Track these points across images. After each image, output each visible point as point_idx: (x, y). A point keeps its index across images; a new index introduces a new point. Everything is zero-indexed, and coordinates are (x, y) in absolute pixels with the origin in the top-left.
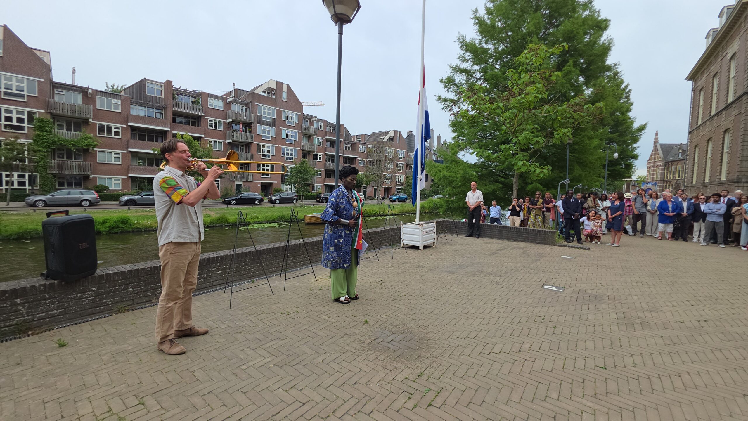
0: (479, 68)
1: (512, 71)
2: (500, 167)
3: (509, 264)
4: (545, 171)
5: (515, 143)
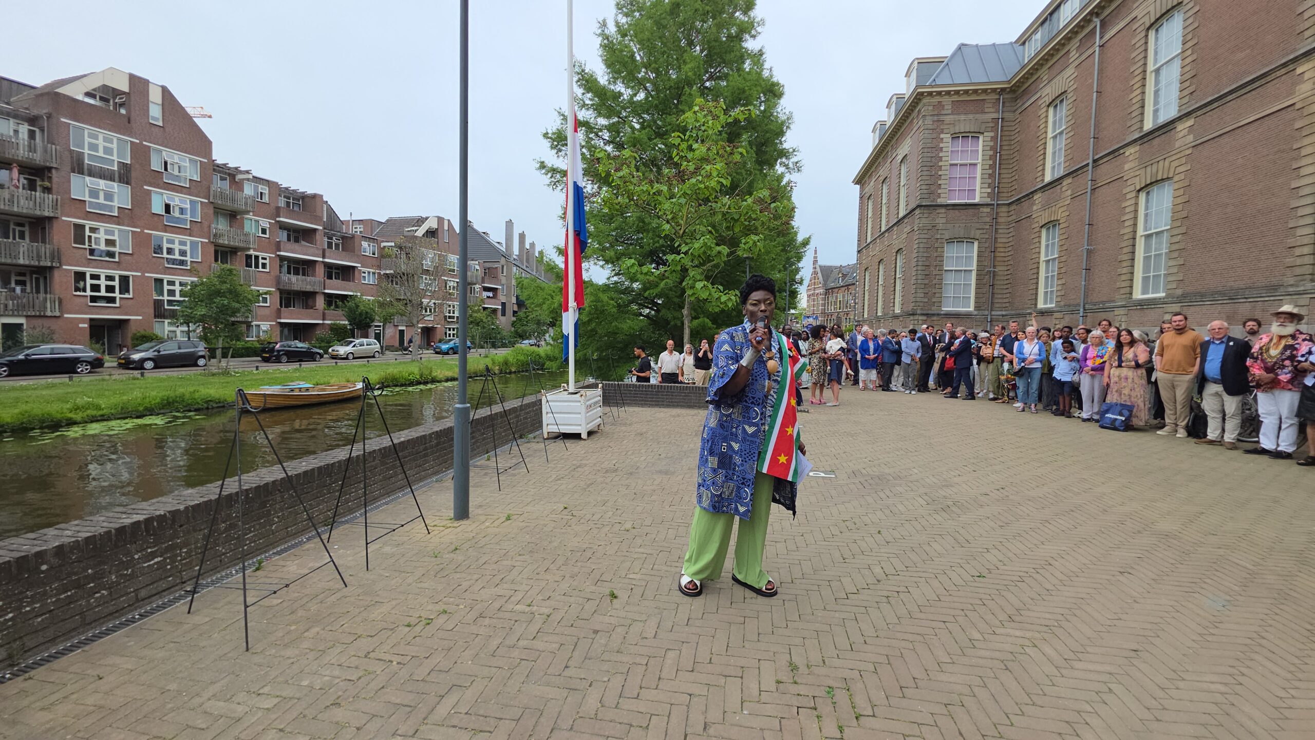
5: (686, 253)
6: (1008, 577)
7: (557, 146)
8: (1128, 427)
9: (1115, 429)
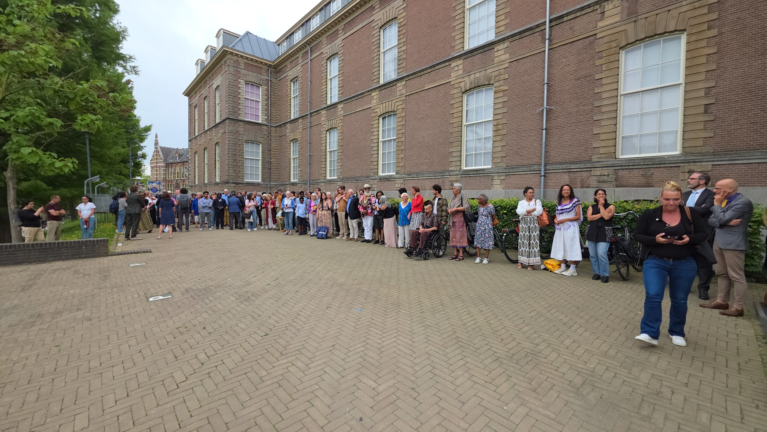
3: (72, 291)
4: (69, 164)
6: (280, 330)
8: (327, 237)
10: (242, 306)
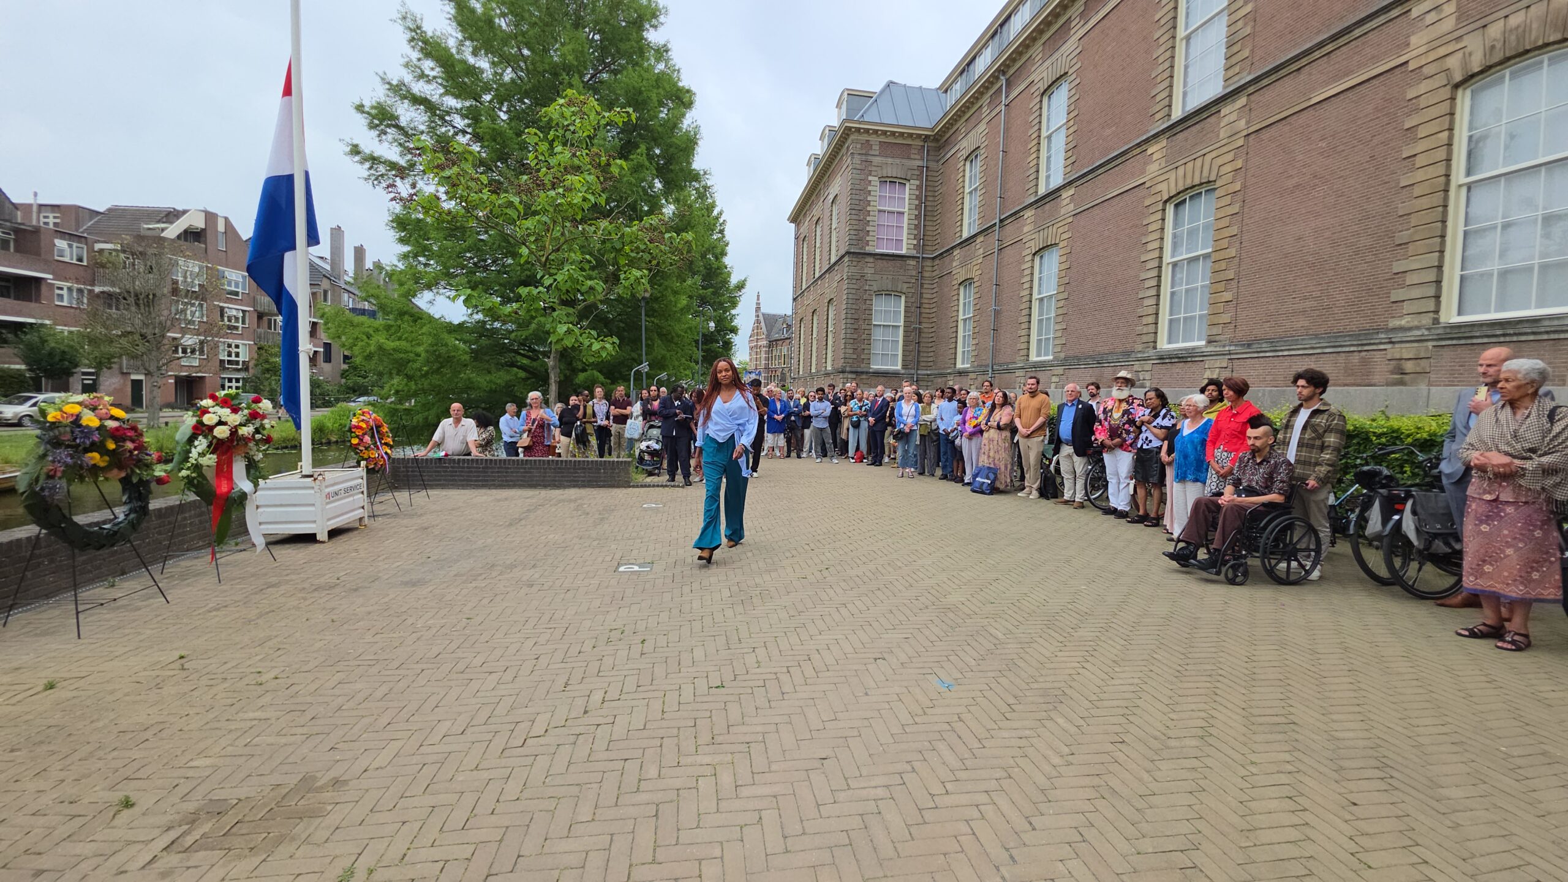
0: (459, 106)
1: (536, 134)
2: (519, 333)
3: (551, 536)
4: (608, 346)
5: (549, 288)
6: (751, 684)
7: (377, 125)
8: (994, 490)
9: (983, 493)
10: (729, 613)
